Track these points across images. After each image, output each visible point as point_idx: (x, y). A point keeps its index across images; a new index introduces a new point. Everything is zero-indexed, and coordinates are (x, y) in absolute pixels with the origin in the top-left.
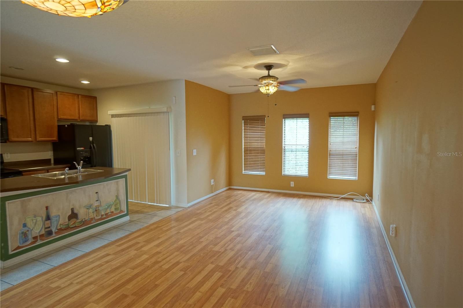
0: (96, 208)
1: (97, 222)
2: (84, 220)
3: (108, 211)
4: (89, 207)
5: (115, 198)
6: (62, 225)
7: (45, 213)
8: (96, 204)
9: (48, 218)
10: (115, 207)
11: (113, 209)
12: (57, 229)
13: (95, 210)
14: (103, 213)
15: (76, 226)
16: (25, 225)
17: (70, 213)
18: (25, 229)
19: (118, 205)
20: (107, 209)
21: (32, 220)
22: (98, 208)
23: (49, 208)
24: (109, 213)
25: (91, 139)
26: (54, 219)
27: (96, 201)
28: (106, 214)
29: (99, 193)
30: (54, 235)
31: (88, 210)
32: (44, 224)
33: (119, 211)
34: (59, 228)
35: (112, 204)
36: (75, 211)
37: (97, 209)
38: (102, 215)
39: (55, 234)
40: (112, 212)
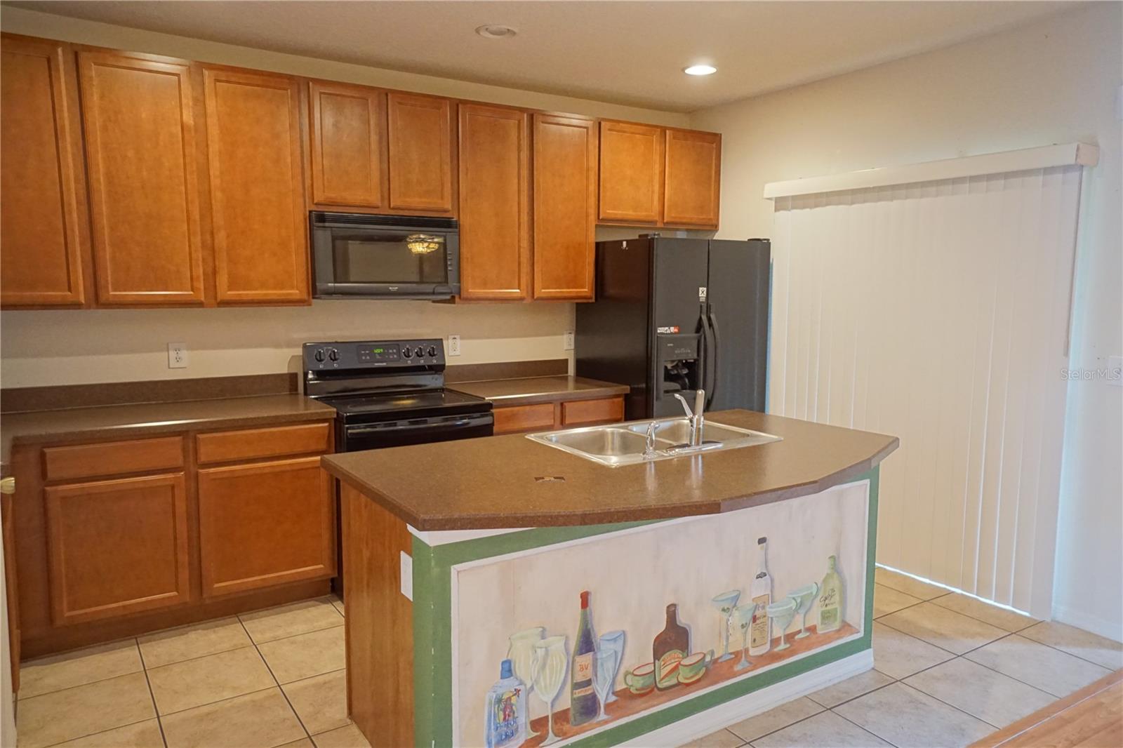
0: (756, 607)
1: (755, 668)
2: (708, 659)
3: (798, 624)
4: (731, 603)
5: (825, 568)
6: (633, 674)
7: (579, 618)
8: (758, 589)
9: (587, 643)
10: (824, 608)
11: (815, 619)
12: (614, 693)
13: (750, 616)
14: (778, 632)
15: (679, 684)
16: (508, 670)
17: (662, 626)
18: (509, 685)
19: (837, 598)
20: (792, 614)
21: (534, 649)
22: (763, 607)
23: (592, 600)
24: (799, 632)
25: (702, 292)
26: (605, 650)
27: (759, 577)
28: (790, 638)
29: (771, 542)
30: (602, 716)
31: (725, 616)
32: (571, 666)
33: (837, 625)
34: (620, 686)
35: (814, 593)
36: (682, 620)
37: (758, 613)
38: (775, 642)
39: (606, 712)
40: (812, 629)
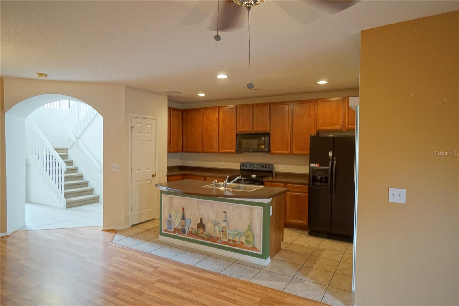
0: (223, 228)
1: (223, 244)
2: (210, 235)
3: (237, 239)
4: (216, 224)
5: (246, 228)
6: (193, 229)
7: (182, 213)
8: (224, 224)
9: (183, 218)
10: (246, 239)
11: (243, 240)
12: (189, 231)
13: (222, 229)
14: (230, 238)
15: (203, 237)
16: (170, 216)
17: (199, 222)
18: (170, 219)
19: (251, 238)
20: (235, 236)
21: (175, 214)
22: (226, 229)
23: (185, 209)
24: (238, 241)
26: (187, 221)
27: (224, 221)
28: (234, 241)
29: (228, 214)
30: (186, 234)
31: (214, 226)
32: (181, 221)
33: (251, 246)
34: (190, 230)
35: (243, 233)
36: (203, 222)
37: (224, 230)
38: (229, 240)
39: (187, 234)
40: (242, 243)
